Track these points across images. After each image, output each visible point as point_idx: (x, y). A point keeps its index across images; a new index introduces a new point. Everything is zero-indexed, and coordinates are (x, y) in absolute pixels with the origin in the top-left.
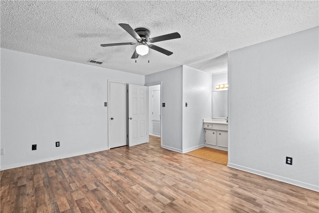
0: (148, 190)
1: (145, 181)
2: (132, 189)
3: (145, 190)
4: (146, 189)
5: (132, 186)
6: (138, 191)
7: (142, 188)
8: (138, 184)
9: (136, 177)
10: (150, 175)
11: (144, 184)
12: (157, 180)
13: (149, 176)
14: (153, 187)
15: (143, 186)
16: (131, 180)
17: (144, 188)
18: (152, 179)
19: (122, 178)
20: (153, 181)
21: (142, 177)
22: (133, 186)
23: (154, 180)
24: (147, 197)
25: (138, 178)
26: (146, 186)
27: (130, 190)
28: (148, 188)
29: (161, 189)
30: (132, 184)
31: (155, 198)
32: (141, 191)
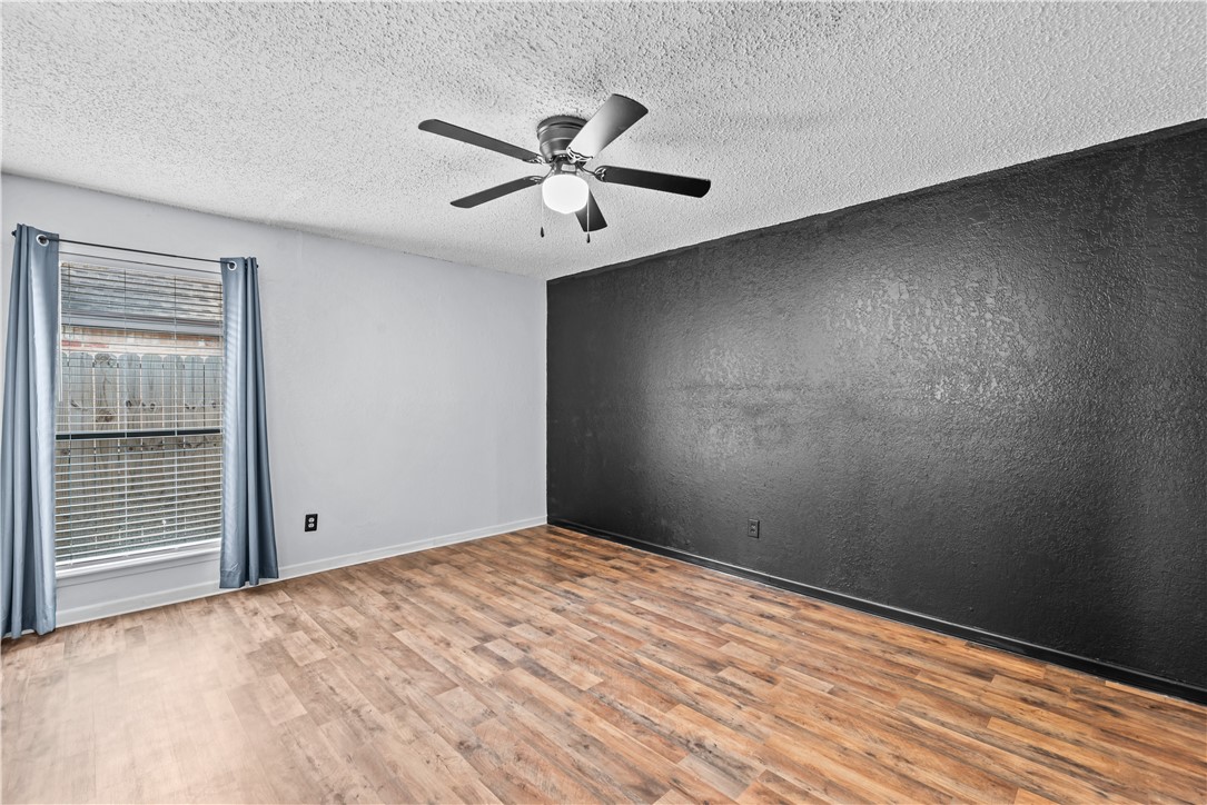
0: (545, 669)
1: (557, 705)
2: (596, 674)
3: (554, 670)
4: (551, 673)
5: (601, 684)
6: (575, 667)
7: (564, 677)
8: (581, 691)
9: (603, 724)
10: (535, 737)
11: (561, 690)
12: (508, 708)
13: (541, 729)
14: (525, 679)
15: (561, 685)
16: (615, 709)
17: (556, 676)
18: (526, 714)
19: (662, 717)
20: (523, 704)
21: (570, 726)
22: (597, 682)
23: (518, 709)
24: (546, 652)
25: (590, 720)
26: (552, 683)
27: (602, 669)
28: (544, 676)
29: (500, 673)
30: (604, 690)
31: (524, 650)
32: (565, 668)
